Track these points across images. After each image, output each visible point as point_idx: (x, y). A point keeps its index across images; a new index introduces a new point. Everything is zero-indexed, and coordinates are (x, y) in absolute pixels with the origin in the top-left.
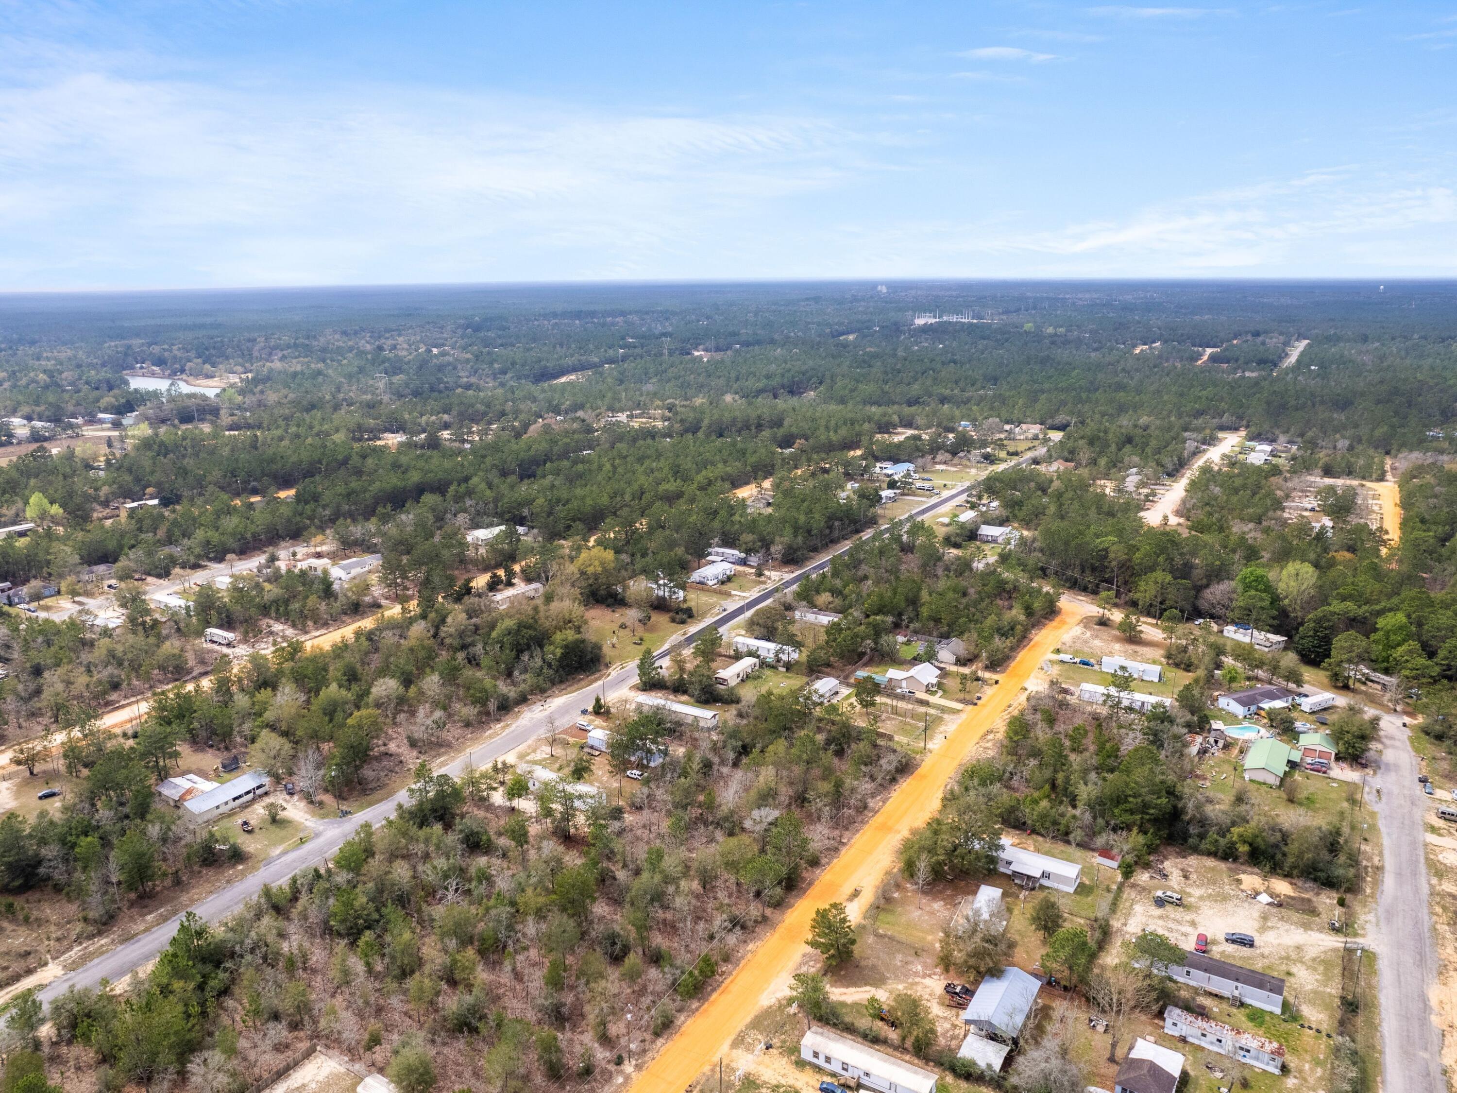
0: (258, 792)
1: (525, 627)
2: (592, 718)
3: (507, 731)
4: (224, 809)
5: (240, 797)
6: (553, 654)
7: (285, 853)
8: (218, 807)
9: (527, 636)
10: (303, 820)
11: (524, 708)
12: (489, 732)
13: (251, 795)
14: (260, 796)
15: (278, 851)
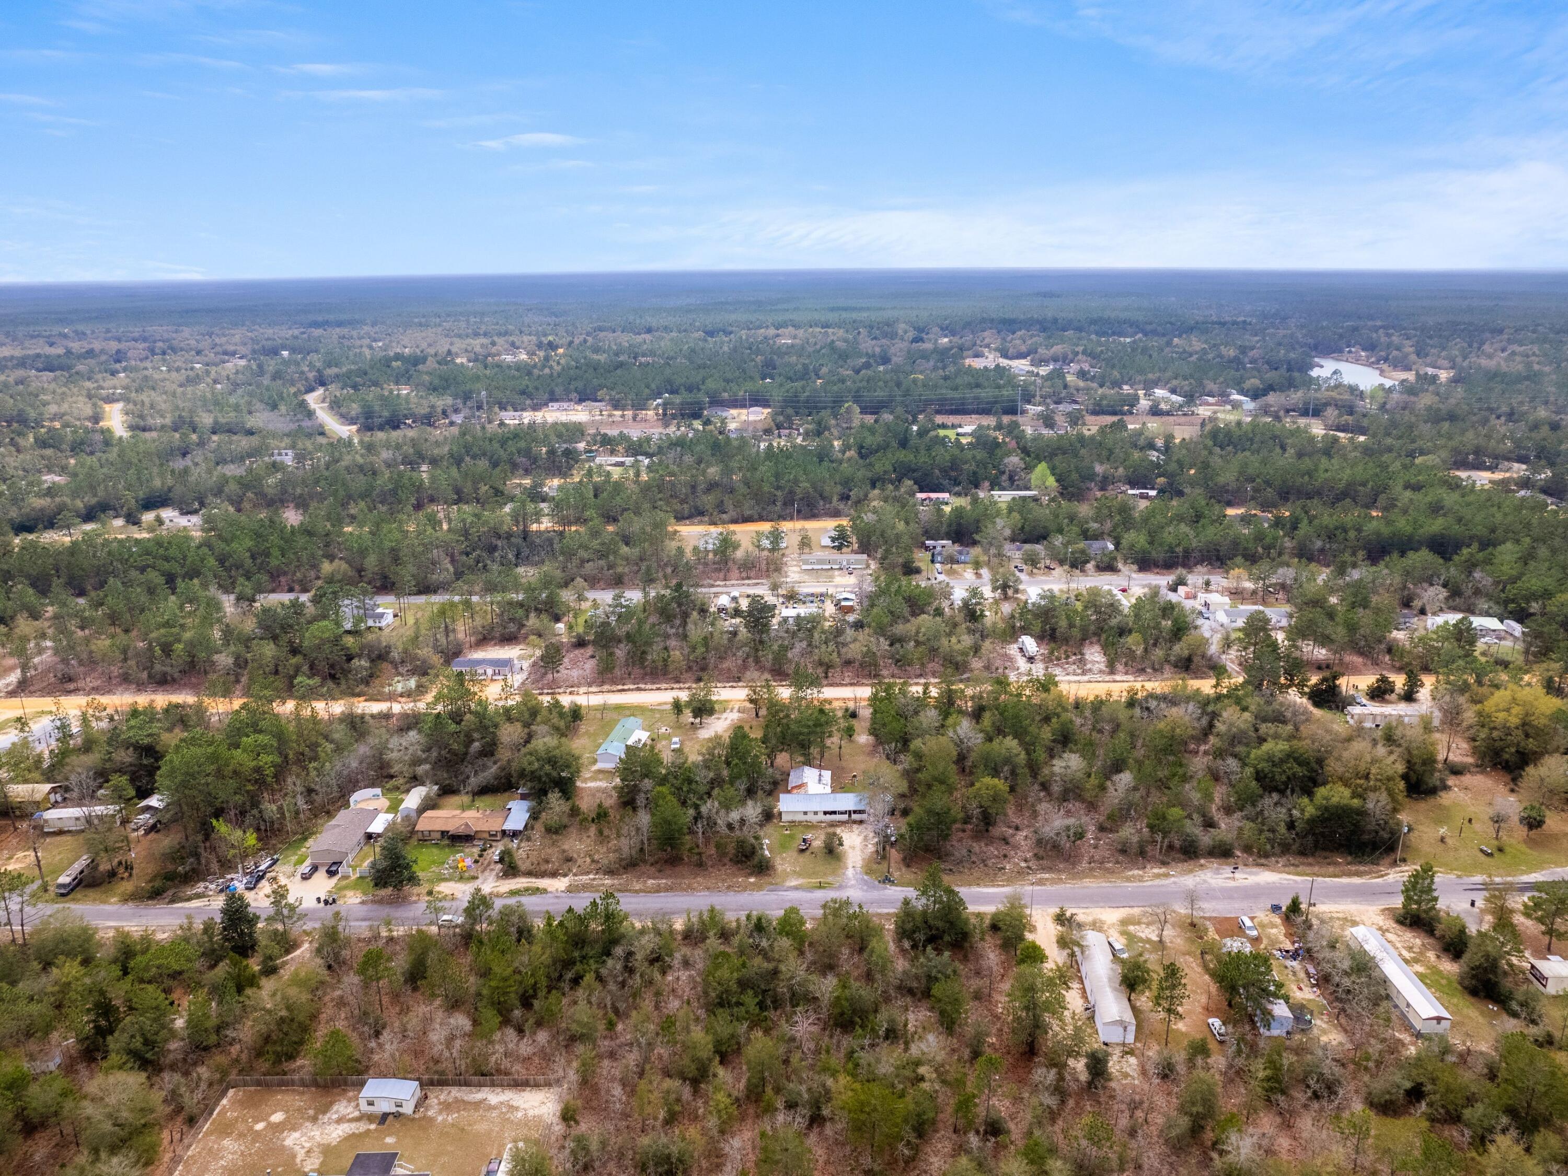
0: (854, 816)
1: (1296, 759)
2: (1277, 920)
3: (1157, 882)
4: (810, 817)
5: (834, 813)
6: (1302, 811)
7: (796, 888)
8: (805, 813)
9: (1289, 773)
10: (850, 865)
11: (1214, 863)
12: (1136, 872)
13: (846, 817)
14: (855, 822)
15: (793, 883)
